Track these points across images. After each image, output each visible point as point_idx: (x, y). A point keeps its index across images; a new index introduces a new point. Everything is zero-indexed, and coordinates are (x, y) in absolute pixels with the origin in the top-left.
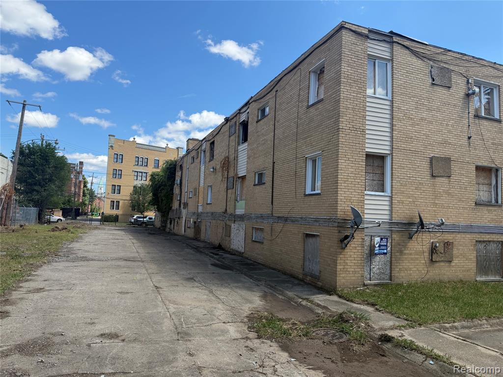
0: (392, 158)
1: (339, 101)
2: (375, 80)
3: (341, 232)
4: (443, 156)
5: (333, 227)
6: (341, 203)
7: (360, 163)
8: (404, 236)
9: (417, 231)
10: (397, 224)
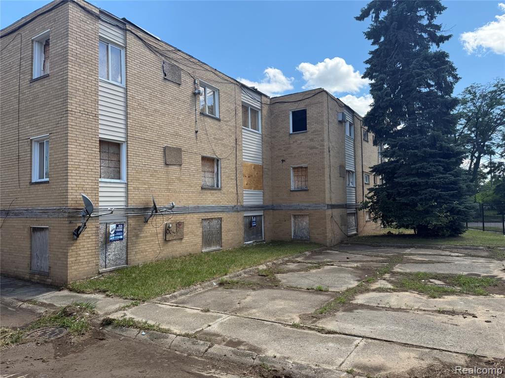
0: (127, 146)
1: (66, 80)
2: (108, 64)
3: (72, 223)
4: (175, 147)
5: (63, 217)
6: (71, 191)
7: (93, 149)
8: (140, 221)
9: (151, 215)
10: (133, 209)
